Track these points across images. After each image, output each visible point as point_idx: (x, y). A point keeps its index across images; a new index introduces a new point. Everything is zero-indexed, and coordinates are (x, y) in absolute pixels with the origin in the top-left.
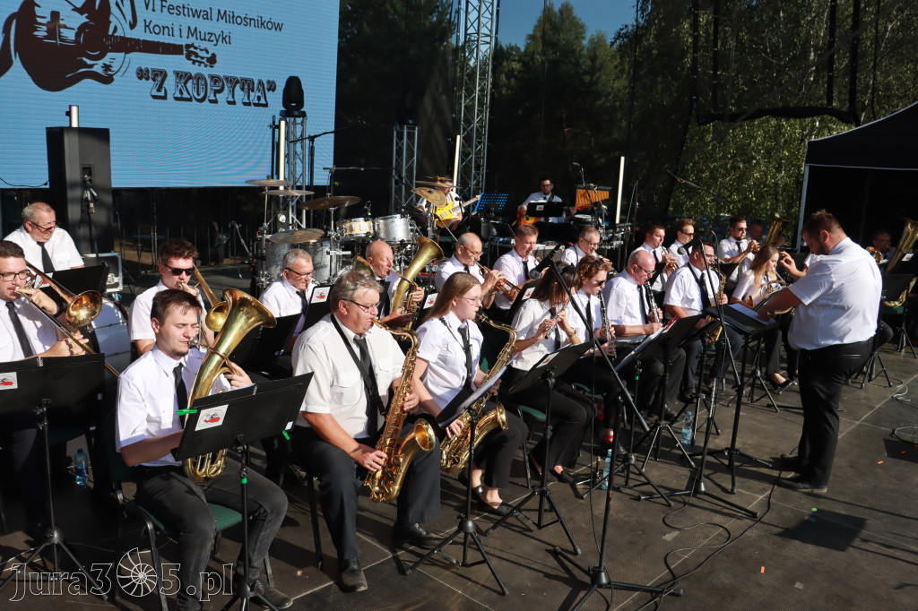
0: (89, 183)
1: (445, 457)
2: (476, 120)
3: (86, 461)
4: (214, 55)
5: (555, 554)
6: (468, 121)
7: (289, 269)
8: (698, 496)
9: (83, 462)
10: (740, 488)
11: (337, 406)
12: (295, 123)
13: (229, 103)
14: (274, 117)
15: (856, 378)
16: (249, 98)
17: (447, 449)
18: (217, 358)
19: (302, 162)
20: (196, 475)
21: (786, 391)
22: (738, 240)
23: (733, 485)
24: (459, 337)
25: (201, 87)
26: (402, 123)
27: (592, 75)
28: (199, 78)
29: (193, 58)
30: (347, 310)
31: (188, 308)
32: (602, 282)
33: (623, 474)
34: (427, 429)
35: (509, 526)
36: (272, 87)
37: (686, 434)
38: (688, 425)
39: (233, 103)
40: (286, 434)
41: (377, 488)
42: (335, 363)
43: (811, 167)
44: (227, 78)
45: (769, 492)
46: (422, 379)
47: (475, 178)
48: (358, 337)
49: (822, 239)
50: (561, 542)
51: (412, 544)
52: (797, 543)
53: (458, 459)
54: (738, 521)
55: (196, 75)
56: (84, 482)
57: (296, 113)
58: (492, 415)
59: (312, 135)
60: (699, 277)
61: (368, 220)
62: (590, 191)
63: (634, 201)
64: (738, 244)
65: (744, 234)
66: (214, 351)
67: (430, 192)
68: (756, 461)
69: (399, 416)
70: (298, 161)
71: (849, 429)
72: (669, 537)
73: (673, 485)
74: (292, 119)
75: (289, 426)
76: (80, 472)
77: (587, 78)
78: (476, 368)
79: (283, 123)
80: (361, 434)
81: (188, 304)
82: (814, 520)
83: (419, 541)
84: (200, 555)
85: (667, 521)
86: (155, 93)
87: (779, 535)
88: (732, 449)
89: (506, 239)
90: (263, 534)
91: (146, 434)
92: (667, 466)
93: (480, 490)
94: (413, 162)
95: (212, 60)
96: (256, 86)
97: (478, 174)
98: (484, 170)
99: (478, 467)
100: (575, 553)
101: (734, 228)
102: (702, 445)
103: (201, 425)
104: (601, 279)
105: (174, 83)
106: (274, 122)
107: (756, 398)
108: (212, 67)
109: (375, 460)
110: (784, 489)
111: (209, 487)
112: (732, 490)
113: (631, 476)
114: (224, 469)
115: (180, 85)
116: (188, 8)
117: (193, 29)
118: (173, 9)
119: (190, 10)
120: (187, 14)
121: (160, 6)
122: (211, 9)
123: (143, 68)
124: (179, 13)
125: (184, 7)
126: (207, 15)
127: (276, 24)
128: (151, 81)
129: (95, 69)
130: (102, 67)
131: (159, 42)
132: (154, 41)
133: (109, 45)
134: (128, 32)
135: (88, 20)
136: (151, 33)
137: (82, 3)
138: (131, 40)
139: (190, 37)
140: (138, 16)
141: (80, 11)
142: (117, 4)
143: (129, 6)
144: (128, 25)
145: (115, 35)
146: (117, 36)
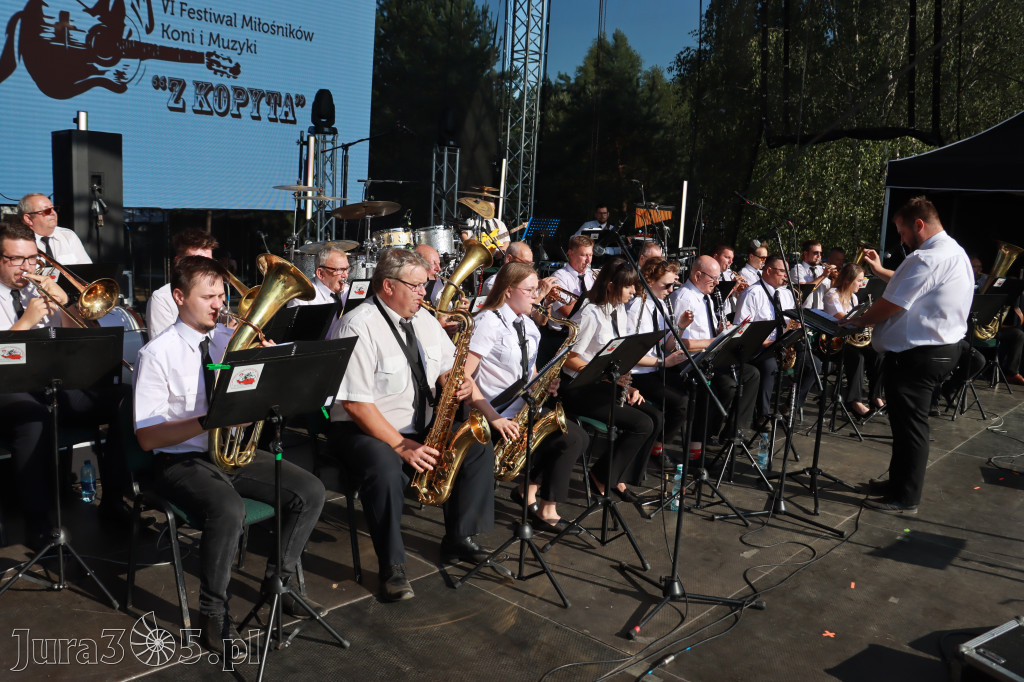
0: (97, 193)
1: (498, 463)
2: (523, 145)
3: (94, 476)
4: (238, 65)
5: (621, 569)
6: (515, 147)
7: (323, 267)
8: (778, 516)
9: (91, 475)
10: (822, 509)
11: (381, 396)
12: (325, 142)
13: (254, 118)
14: (302, 132)
15: (946, 411)
16: (275, 114)
17: (500, 454)
18: (249, 330)
19: (332, 184)
20: (223, 462)
21: (870, 422)
22: (813, 266)
23: (816, 505)
24: (514, 332)
25: (223, 100)
26: (442, 144)
27: (650, 107)
28: (221, 90)
30: (392, 290)
31: (216, 277)
32: (669, 285)
33: (693, 496)
34: (481, 421)
35: (568, 543)
36: (301, 102)
37: (762, 458)
38: (764, 447)
39: (258, 118)
40: (325, 412)
41: (425, 490)
42: (380, 345)
43: (891, 189)
44: (251, 91)
45: (857, 514)
46: (473, 376)
47: (522, 208)
48: (404, 321)
49: (916, 230)
50: (628, 558)
51: (461, 560)
52: (890, 561)
53: (513, 465)
54: (823, 541)
55: (218, 86)
56: (91, 498)
57: (326, 130)
58: (551, 415)
59: (346, 143)
60: (772, 294)
61: (408, 231)
62: (652, 211)
63: (699, 224)
64: (813, 270)
65: (820, 259)
66: (247, 322)
67: (476, 202)
68: (841, 483)
69: (451, 406)
70: (328, 184)
71: (941, 458)
72: (748, 554)
73: (749, 506)
74: (321, 137)
75: (329, 401)
76: (86, 487)
77: (645, 110)
78: (533, 368)
79: (312, 139)
80: (407, 428)
81: (215, 273)
82: (907, 540)
83: (468, 555)
84: (227, 545)
85: (744, 540)
86: (172, 104)
87: (870, 554)
88: (814, 470)
89: (558, 263)
90: (297, 529)
91: (168, 418)
92: (742, 489)
93: (536, 508)
94: (454, 188)
95: (236, 70)
96: (283, 100)
97: (525, 205)
98: (532, 201)
99: (534, 483)
100: (645, 569)
101: (808, 251)
102: (780, 470)
103: (233, 387)
104: (668, 282)
105: (193, 94)
106: (302, 138)
107: (836, 428)
108: (235, 78)
109: (424, 457)
110: (872, 512)
111: (237, 477)
112: (815, 511)
113: (703, 498)
114: (254, 458)
115: (200, 98)
116: (210, 13)
117: (215, 36)
118: (194, 14)
119: (212, 15)
120: (208, 19)
121: (179, 9)
122: (235, 14)
123: (159, 77)
124: (199, 18)
125: (206, 12)
126: (231, 21)
127: (306, 34)
128: (168, 91)
129: (105, 76)
130: (114, 74)
131: (178, 49)
132: (172, 48)
133: (123, 50)
134: (144, 37)
135: (100, 22)
136: (169, 38)
137: (94, 3)
138: (147, 45)
139: (212, 44)
140: (155, 20)
141: (92, 12)
142: (133, 6)
143: (146, 9)
144: (144, 29)
145: (130, 39)
146: (132, 41)
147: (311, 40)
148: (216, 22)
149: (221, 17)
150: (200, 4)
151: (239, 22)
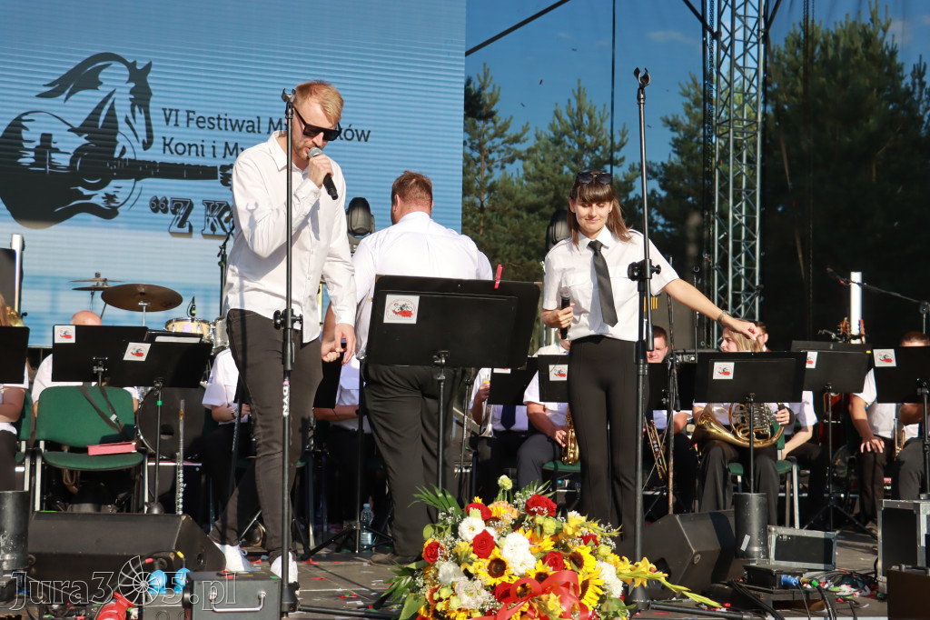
86: (175, 228)
105: (203, 213)
115: (211, 219)
116: (225, 120)
117: (231, 146)
118: (204, 122)
119: (228, 123)
120: (223, 127)
121: (186, 119)
122: (258, 118)
123: (159, 198)
124: (211, 126)
125: (219, 119)
126: (253, 126)
127: (360, 133)
128: (170, 215)
129: (93, 200)
130: (103, 198)
131: (183, 164)
132: (176, 164)
133: (114, 171)
134: (140, 153)
135: (87, 142)
136: (172, 153)
137: (81, 122)
138: (144, 162)
139: (228, 156)
140: (155, 134)
141: (78, 131)
142: (127, 121)
143: (144, 121)
144: (141, 145)
145: (124, 157)
146: (125, 160)
147: (366, 140)
148: (233, 129)
149: (240, 124)
150: (213, 110)
151: (264, 126)
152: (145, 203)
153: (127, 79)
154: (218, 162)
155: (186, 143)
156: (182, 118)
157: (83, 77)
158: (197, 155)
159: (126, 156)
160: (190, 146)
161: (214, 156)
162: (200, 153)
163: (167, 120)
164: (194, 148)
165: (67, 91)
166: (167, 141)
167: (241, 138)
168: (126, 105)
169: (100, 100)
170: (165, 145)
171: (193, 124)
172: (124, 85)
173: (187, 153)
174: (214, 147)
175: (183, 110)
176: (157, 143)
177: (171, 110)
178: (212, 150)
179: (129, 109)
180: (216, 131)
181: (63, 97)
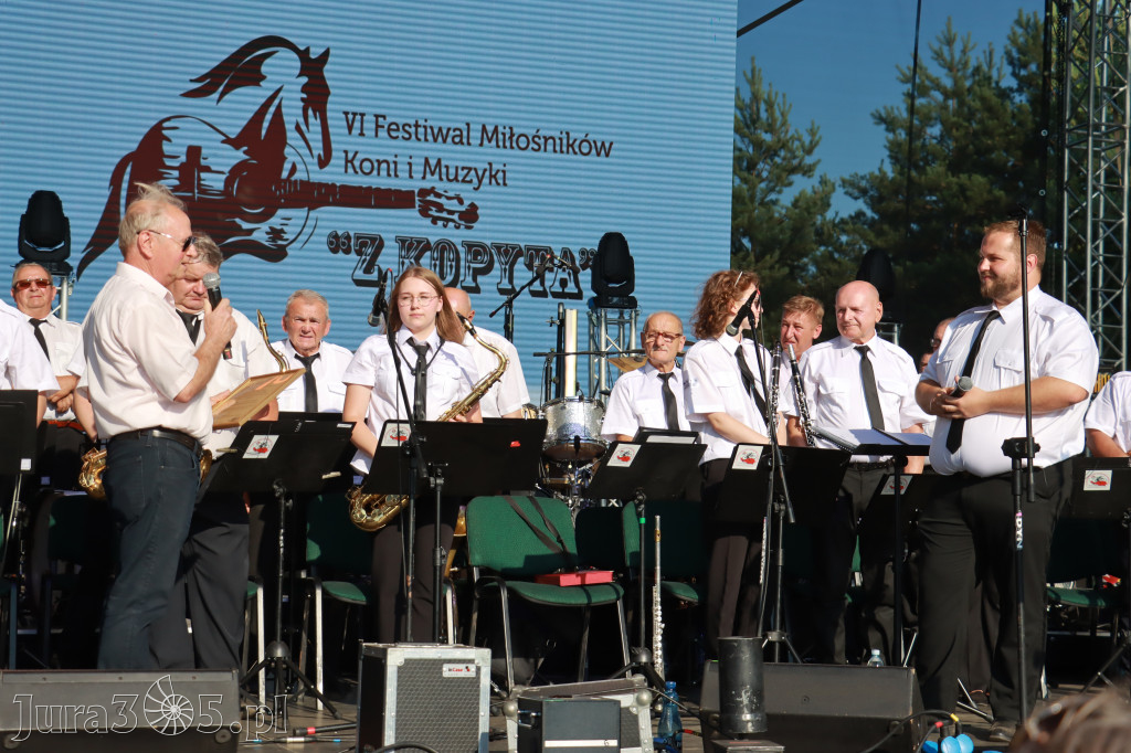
4: (473, 207)
13: (501, 291)
16: (542, 284)
25: (448, 265)
28: (443, 249)
29: (433, 212)
36: (591, 261)
44: (498, 248)
55: (438, 243)
57: (621, 301)
86: (360, 274)
95: (470, 216)
105: (396, 259)
106: (559, 314)
115: (406, 261)
116: (425, 127)
117: (433, 162)
118: (398, 130)
119: (429, 131)
120: (422, 137)
121: (374, 126)
122: (468, 124)
123: (340, 233)
124: (407, 136)
125: (417, 126)
126: (461, 136)
127: (599, 144)
128: (353, 256)
129: (256, 236)
130: (267, 233)
131: (370, 188)
132: (361, 188)
133: (281, 196)
134: (314, 172)
135: (247, 157)
136: (356, 172)
137: (239, 130)
138: (320, 185)
139: (428, 176)
140: (333, 146)
141: (235, 143)
142: (298, 128)
143: (319, 129)
144: (316, 160)
145: (293, 178)
146: (296, 181)
147: (607, 155)
148: (435, 140)
149: (444, 132)
150: (410, 113)
151: (476, 134)
152: (321, 240)
153: (298, 72)
154: (416, 185)
155: (373, 157)
156: (370, 125)
157: (240, 69)
158: (389, 175)
159: (299, 176)
160: (379, 162)
161: (411, 177)
162: (392, 173)
163: (350, 128)
164: (384, 166)
165: (221, 88)
166: (350, 156)
167: (444, 151)
168: (296, 107)
169: (263, 100)
170: (347, 161)
171: (383, 133)
172: (294, 79)
173: (375, 172)
174: (410, 164)
175: (370, 114)
176: (338, 158)
177: (355, 114)
178: (407, 167)
179: (300, 112)
180: (413, 143)
181: (216, 96)
